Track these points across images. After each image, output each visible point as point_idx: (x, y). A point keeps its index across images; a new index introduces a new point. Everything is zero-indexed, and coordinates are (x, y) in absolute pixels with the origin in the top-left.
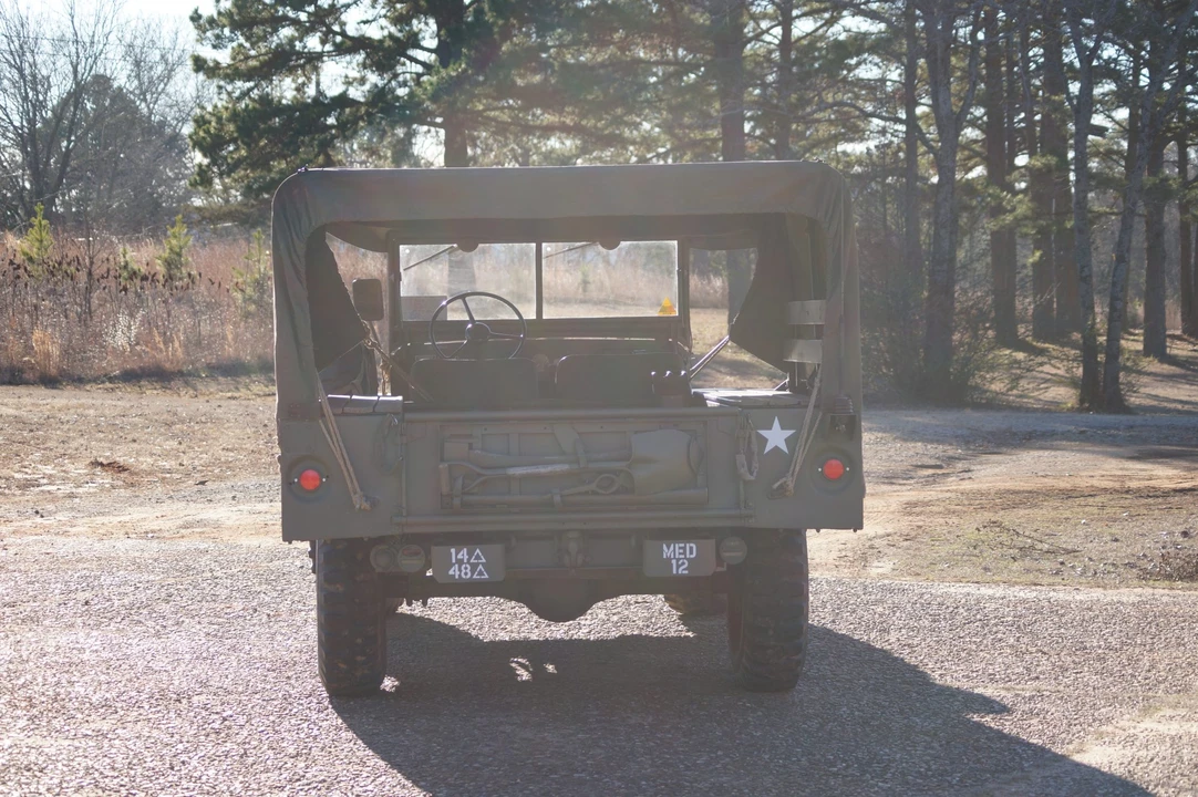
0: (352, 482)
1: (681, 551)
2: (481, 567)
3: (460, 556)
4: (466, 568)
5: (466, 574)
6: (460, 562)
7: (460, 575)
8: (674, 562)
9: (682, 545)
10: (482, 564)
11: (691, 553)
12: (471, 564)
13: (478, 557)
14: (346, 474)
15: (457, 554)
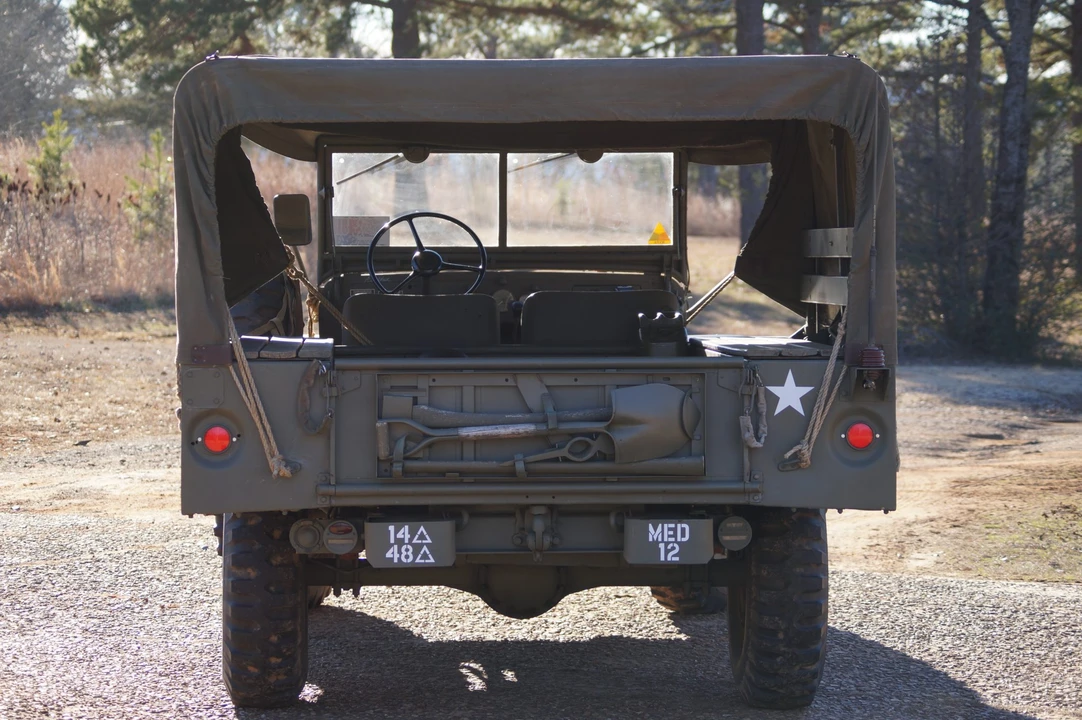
0: (269, 442)
1: (671, 533)
2: (425, 548)
3: (400, 535)
4: (407, 550)
5: (407, 557)
6: (400, 542)
7: (399, 559)
8: (662, 546)
9: (672, 526)
10: (427, 544)
11: (683, 535)
12: (413, 545)
13: (422, 537)
14: (261, 432)
15: (396, 533)
